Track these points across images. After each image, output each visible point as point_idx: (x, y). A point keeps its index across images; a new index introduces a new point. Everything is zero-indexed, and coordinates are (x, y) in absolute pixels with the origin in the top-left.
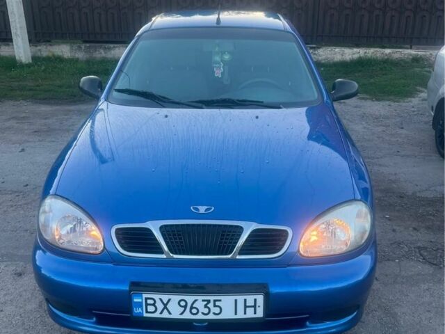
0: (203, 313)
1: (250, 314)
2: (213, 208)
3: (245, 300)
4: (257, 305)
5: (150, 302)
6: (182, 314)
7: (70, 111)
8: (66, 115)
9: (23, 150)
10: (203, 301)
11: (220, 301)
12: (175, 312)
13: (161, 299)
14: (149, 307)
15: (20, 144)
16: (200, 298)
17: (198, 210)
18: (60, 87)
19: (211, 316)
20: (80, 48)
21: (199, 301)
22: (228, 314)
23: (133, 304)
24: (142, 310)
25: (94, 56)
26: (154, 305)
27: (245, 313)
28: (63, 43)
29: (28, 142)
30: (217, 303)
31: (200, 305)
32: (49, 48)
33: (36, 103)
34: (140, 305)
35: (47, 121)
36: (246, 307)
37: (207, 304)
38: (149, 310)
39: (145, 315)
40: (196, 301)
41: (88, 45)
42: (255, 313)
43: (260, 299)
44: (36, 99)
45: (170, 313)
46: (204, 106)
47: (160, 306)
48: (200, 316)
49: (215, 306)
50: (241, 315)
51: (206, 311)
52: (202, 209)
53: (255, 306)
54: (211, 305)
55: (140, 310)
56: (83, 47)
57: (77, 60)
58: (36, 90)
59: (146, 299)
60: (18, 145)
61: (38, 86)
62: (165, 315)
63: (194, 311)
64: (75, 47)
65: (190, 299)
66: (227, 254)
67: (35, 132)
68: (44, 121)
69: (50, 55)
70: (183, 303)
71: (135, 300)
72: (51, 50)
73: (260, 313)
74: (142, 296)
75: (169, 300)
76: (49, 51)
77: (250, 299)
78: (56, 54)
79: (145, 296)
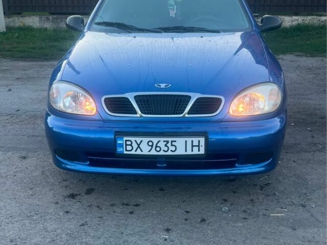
0: (164, 151)
1: (196, 151)
2: (170, 85)
3: (192, 141)
4: (200, 145)
5: (129, 143)
6: (149, 151)
7: (45, 65)
8: (41, 68)
9: (10, 90)
10: (164, 141)
11: (175, 141)
12: (145, 150)
13: (136, 141)
14: (127, 147)
15: (7, 86)
16: (162, 139)
17: (160, 86)
18: (34, 48)
19: (169, 153)
20: (48, 19)
21: (161, 141)
22: (181, 151)
23: (117, 145)
24: (123, 149)
25: (60, 26)
26: (131, 145)
27: (192, 151)
28: (34, 15)
29: (13, 85)
30: (173, 143)
31: (162, 144)
32: (21, 19)
33: (14, 60)
34: (121, 145)
35: (26, 72)
36: (193, 146)
37: (167, 144)
38: (127, 149)
39: (125, 152)
40: (159, 141)
41: (55, 16)
42: (199, 151)
43: (202, 140)
44: (13, 57)
45: (142, 151)
46: (162, 31)
47: (135, 146)
48: (162, 153)
49: (172, 145)
50: (189, 152)
51: (166, 149)
52: (163, 86)
53: (198, 146)
54: (169, 145)
55: (121, 149)
56: (51, 18)
57: (46, 29)
58: (13, 51)
59: (126, 141)
60: (5, 87)
61: (14, 48)
62: (139, 152)
63: (158, 149)
64: (44, 18)
65: (155, 140)
66: (179, 114)
67: (18, 79)
68: (23, 72)
69: (22, 25)
70: (150, 144)
71: (119, 142)
72: (23, 21)
73: (202, 151)
74: (123, 139)
75: (141, 141)
76: (21, 22)
77: (196, 140)
78: (26, 24)
79: (125, 138)
